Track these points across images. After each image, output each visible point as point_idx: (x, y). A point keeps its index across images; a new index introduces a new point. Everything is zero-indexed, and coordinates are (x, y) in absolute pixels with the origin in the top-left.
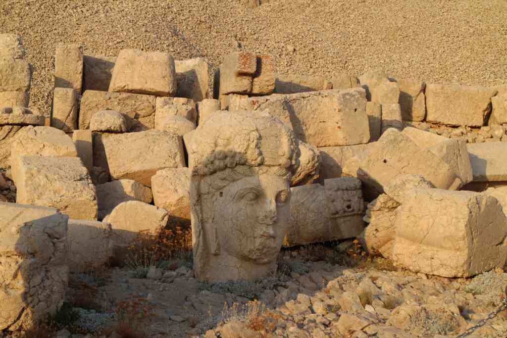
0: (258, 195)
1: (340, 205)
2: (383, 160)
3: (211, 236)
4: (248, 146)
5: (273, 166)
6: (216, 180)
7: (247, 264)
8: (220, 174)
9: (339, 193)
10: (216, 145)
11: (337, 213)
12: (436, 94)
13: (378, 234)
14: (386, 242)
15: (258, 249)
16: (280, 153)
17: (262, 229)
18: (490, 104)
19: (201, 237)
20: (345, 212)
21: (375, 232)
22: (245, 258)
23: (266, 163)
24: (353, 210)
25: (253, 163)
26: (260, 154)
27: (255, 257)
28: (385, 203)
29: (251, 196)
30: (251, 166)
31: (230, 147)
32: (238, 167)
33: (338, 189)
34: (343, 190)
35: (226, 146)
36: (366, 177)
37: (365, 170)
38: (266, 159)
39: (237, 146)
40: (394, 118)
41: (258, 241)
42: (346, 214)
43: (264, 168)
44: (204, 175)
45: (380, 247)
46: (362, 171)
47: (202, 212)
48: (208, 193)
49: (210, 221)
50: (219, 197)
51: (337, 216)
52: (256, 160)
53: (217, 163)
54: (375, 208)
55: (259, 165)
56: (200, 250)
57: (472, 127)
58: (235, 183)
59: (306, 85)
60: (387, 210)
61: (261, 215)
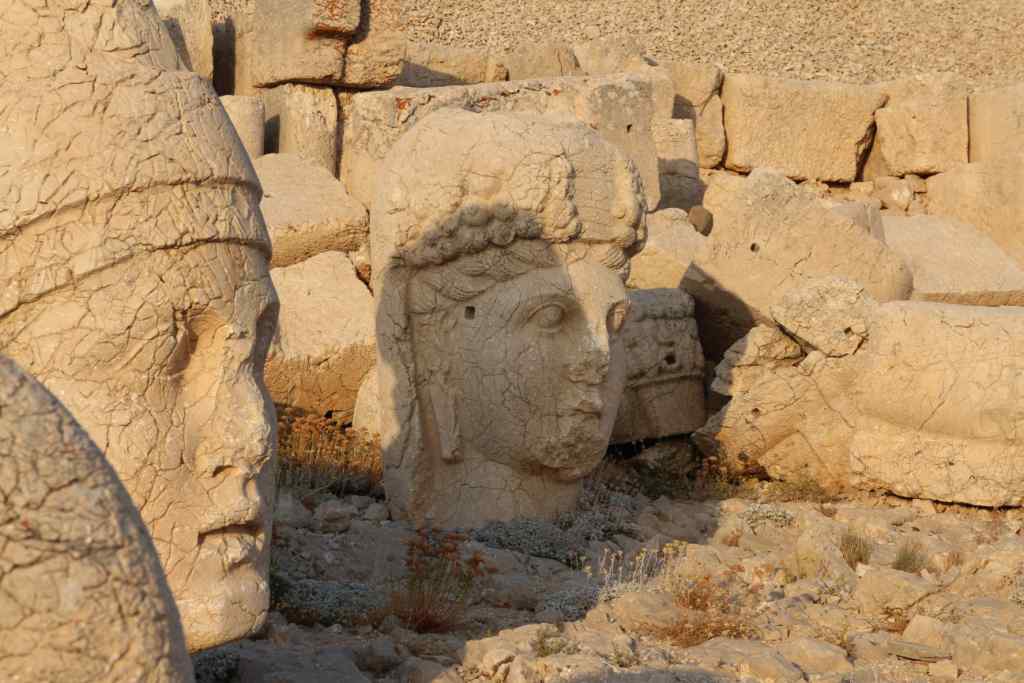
0: (567, 313)
1: (649, 355)
2: (750, 245)
3: (442, 415)
4: (548, 192)
5: (599, 242)
6: (457, 278)
7: (535, 483)
8: (468, 263)
9: (648, 325)
10: (464, 191)
11: (642, 374)
12: (751, 99)
13: (761, 422)
14: (777, 441)
15: (567, 445)
16: (616, 211)
17: (575, 396)
18: (873, 128)
19: (416, 419)
20: (661, 371)
21: (750, 417)
22: (535, 468)
23: (584, 236)
24: (680, 368)
25: (558, 233)
26: (575, 213)
27: (556, 464)
28: (768, 346)
29: (551, 314)
30: (550, 244)
31: (502, 197)
32: (519, 244)
33: (644, 317)
34: (655, 318)
35: (489, 192)
36: (710, 288)
37: (709, 270)
38: (586, 226)
39: (520, 195)
40: (682, 155)
41: (568, 424)
42: (665, 377)
43: (579, 248)
44: (425, 266)
45: (760, 453)
46: (699, 271)
47: (414, 357)
48: (433, 310)
49: (440, 378)
50: (463, 319)
51: (642, 381)
52: (564, 227)
53: (466, 234)
54: (744, 360)
55: (573, 239)
56: (413, 452)
57: (831, 184)
58: (509, 283)
59: (445, 70)
60: (771, 365)
61: (574, 360)
